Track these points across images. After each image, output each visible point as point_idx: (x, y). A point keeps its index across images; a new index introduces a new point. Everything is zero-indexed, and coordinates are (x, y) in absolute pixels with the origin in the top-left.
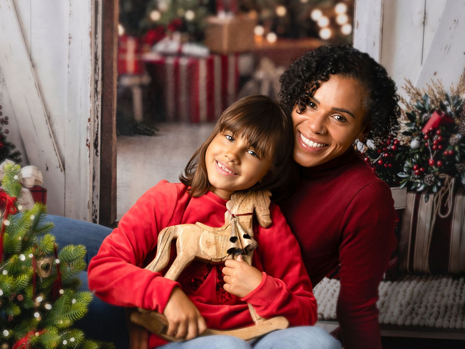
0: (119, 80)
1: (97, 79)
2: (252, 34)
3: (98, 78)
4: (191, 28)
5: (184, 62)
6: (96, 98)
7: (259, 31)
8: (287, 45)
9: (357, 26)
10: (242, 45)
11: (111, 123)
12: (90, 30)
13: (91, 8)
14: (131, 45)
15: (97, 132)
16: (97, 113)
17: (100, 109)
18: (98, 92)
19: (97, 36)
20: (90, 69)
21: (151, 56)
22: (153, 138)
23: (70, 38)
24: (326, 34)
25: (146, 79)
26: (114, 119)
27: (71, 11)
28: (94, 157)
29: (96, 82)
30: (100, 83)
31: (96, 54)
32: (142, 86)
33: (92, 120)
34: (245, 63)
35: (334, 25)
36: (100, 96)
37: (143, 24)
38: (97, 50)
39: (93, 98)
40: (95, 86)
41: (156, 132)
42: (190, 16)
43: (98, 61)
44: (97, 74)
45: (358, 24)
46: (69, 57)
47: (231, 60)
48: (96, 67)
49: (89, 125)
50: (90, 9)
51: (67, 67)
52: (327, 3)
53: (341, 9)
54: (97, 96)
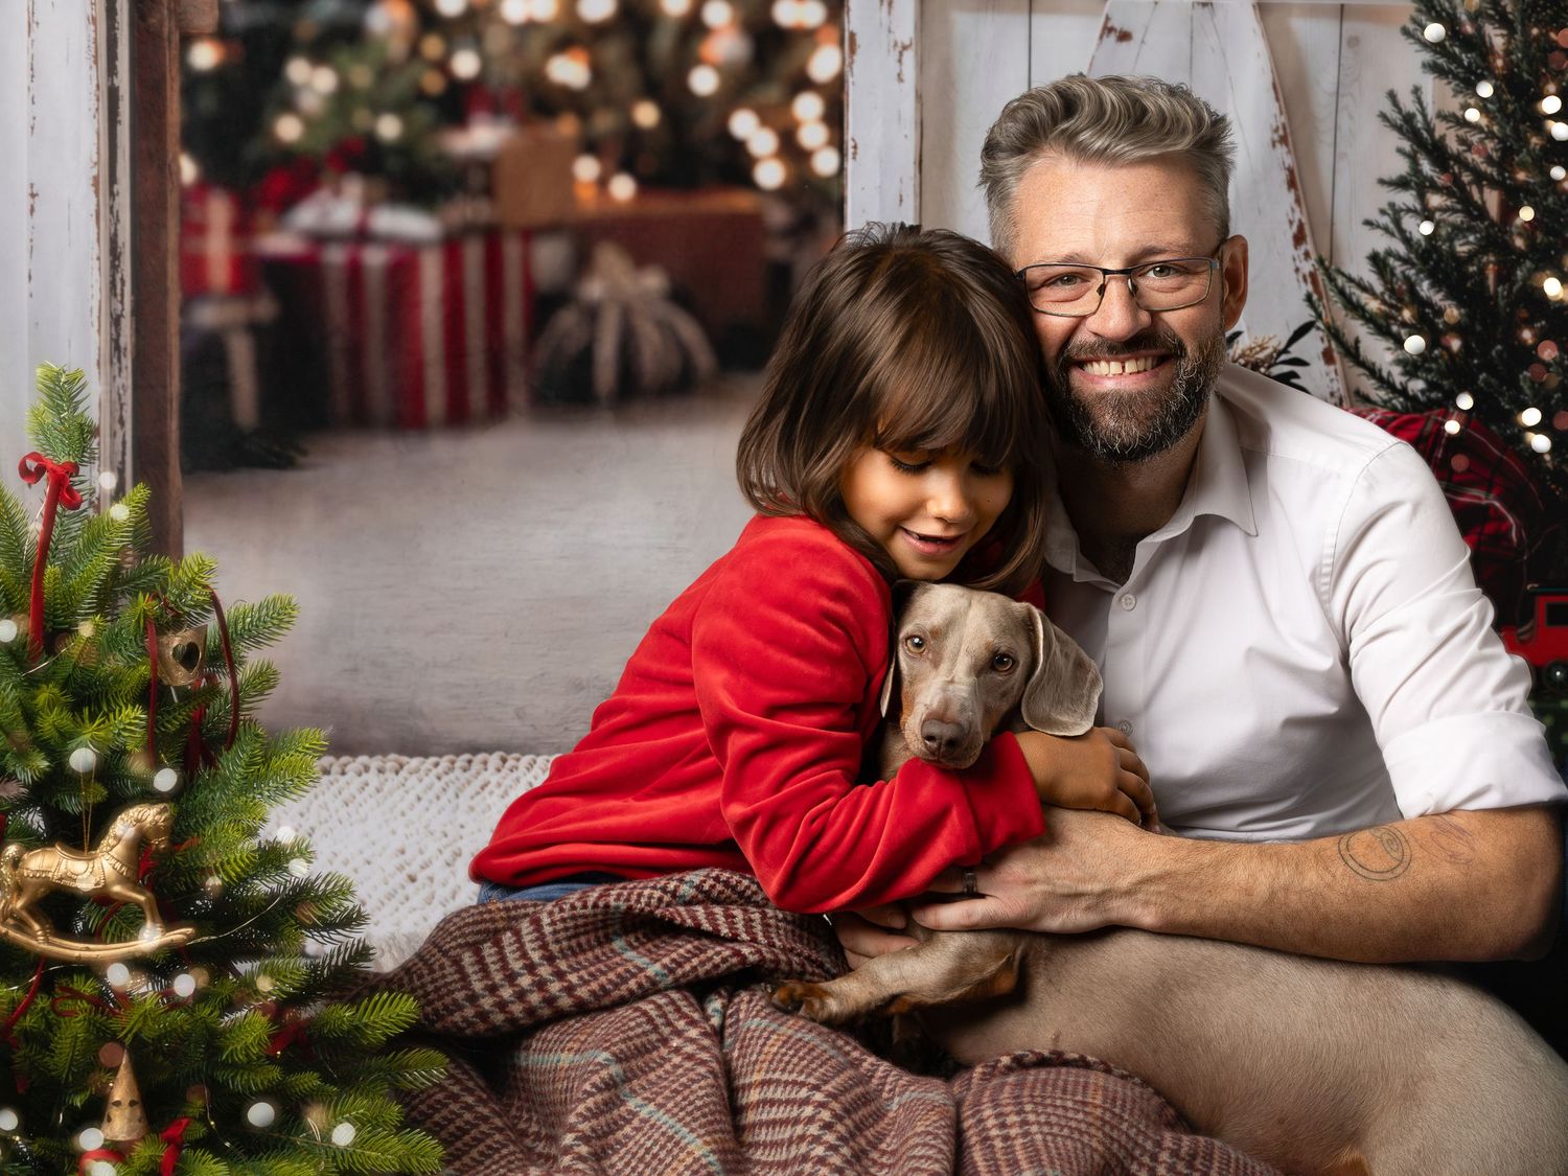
0: (185, 310)
1: (119, 313)
2: (568, 178)
3: (123, 309)
4: (393, 164)
5: (375, 258)
6: (116, 367)
7: (587, 169)
8: (665, 206)
9: (855, 154)
10: (540, 208)
11: (163, 437)
12: (94, 172)
13: (97, 110)
14: (219, 212)
15: (120, 466)
16: (121, 409)
17: (128, 399)
18: (123, 351)
19: (116, 188)
20: (97, 286)
21: (280, 242)
22: (291, 477)
23: (33, 195)
24: (770, 174)
25: (265, 308)
26: (174, 425)
27: (34, 118)
29: (116, 321)
30: (127, 325)
31: (114, 241)
32: (254, 328)
34: (550, 257)
35: (791, 150)
36: (127, 362)
37: (253, 151)
38: (116, 230)
39: (106, 367)
40: (114, 332)
41: (301, 460)
42: (389, 128)
43: (122, 259)
44: (119, 298)
45: (855, 147)
46: (31, 252)
47: (512, 250)
48: (113, 277)
50: (93, 111)
51: (27, 279)
52: (772, 93)
53: (808, 107)
54: (119, 360)
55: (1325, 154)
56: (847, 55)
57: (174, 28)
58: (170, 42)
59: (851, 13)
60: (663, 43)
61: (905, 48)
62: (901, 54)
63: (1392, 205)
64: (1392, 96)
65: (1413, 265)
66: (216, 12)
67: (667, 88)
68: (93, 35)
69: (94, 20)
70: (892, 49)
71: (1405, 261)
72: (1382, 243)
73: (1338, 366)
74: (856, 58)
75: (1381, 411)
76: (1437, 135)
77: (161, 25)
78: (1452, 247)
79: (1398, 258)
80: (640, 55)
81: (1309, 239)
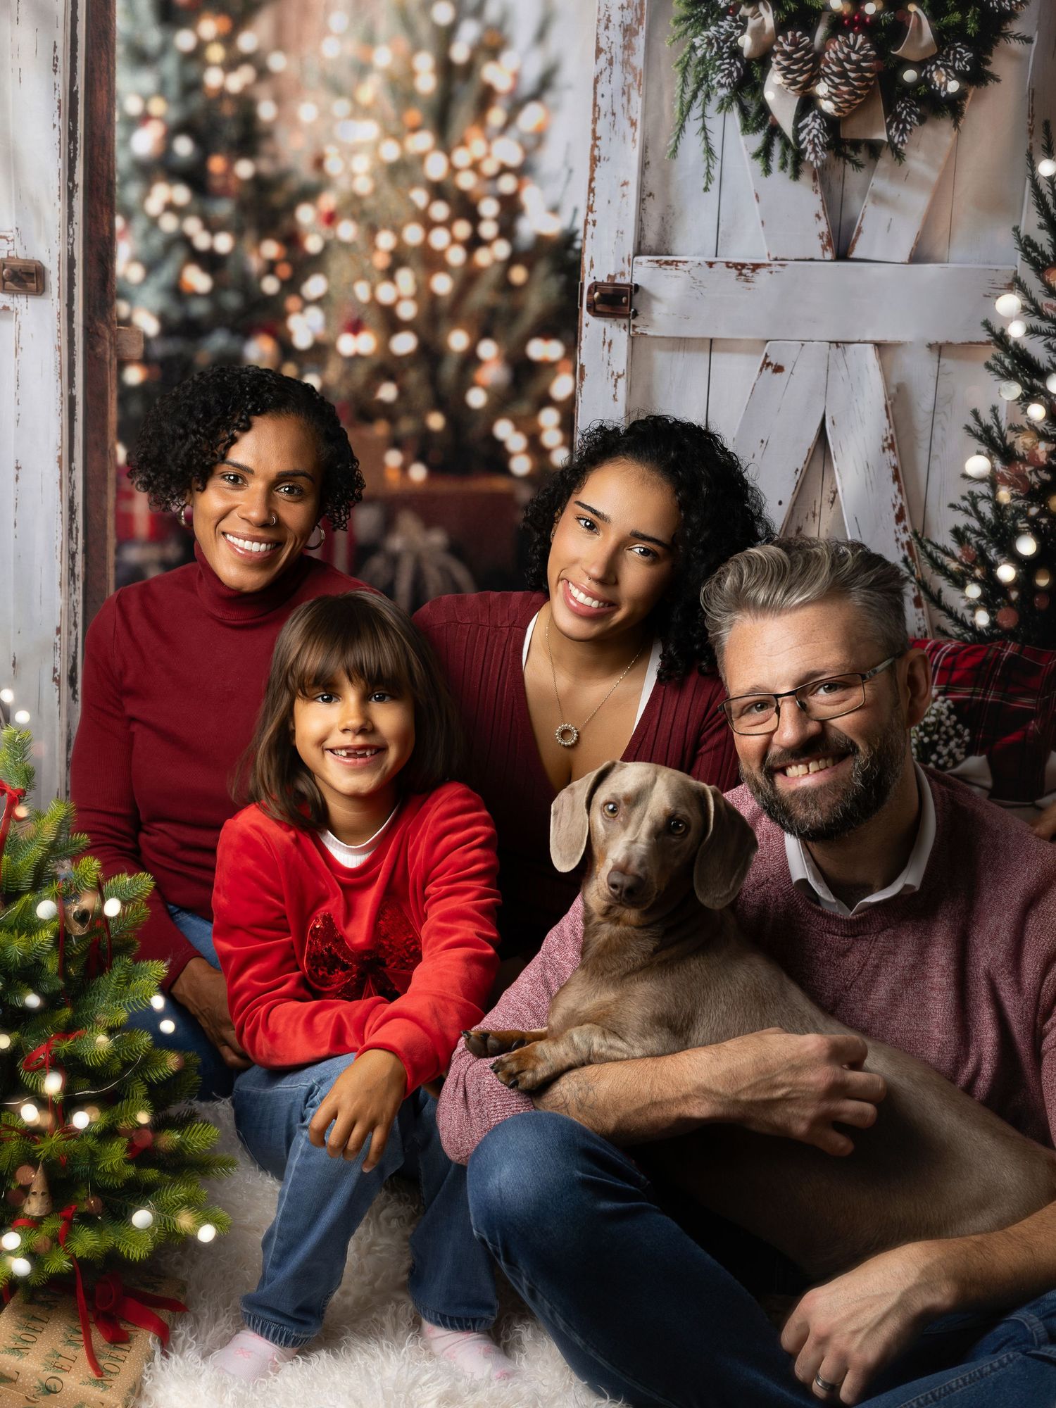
0: (118, 551)
1: (74, 550)
2: (380, 464)
3: (77, 549)
6: (72, 587)
7: (394, 459)
8: (447, 486)
12: (59, 453)
13: (61, 410)
15: (74, 656)
16: (75, 616)
17: (80, 609)
18: (76, 576)
19: (73, 464)
20: (60, 532)
23: (18, 468)
24: (521, 465)
25: (173, 551)
27: (19, 415)
28: (68, 703)
29: (72, 556)
30: (79, 558)
31: (71, 501)
32: (164, 563)
33: (64, 631)
34: (367, 519)
35: (536, 448)
36: (80, 584)
38: (73, 494)
39: (65, 587)
40: (71, 563)
43: (76, 514)
44: (74, 540)
46: (17, 508)
48: (71, 526)
49: (57, 640)
50: (59, 411)
51: (13, 525)
52: (524, 408)
53: (549, 418)
54: (74, 583)
55: (922, 457)
56: (578, 382)
57: (113, 356)
58: (110, 365)
59: (582, 351)
60: (449, 371)
61: (619, 376)
62: (616, 380)
63: (971, 493)
64: (975, 413)
65: (985, 537)
66: (142, 345)
67: (452, 404)
68: (59, 359)
69: (60, 349)
70: (610, 377)
71: (979, 534)
72: (961, 520)
73: (925, 609)
74: (583, 383)
75: (955, 642)
76: (1008, 442)
77: (105, 353)
78: (1015, 524)
79: (974, 531)
80: (433, 379)
81: (907, 518)
